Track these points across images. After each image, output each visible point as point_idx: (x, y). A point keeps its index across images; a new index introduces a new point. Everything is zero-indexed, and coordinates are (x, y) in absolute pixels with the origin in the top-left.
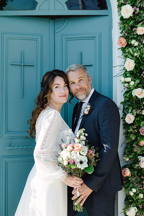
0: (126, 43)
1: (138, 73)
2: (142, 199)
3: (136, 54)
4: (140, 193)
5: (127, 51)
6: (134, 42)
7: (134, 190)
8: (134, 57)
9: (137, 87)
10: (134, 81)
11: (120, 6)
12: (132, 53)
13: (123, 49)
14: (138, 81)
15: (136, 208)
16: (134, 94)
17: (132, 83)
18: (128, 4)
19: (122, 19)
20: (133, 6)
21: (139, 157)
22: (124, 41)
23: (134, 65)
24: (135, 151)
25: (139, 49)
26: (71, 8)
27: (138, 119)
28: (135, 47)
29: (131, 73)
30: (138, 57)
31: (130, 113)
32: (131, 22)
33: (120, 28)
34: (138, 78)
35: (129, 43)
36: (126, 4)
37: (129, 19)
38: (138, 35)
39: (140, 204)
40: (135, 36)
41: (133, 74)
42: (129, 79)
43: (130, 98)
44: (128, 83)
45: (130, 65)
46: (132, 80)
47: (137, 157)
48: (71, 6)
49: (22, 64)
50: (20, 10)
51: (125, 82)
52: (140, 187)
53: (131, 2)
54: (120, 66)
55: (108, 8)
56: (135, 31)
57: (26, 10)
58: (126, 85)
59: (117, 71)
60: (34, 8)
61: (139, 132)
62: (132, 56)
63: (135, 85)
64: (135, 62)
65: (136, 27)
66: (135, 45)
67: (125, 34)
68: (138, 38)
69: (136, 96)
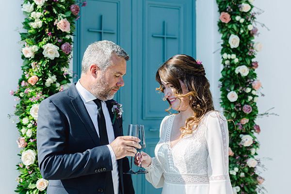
0: (230, 19)
2: (243, 178)
4: (242, 172)
5: (229, 27)
6: (239, 19)
7: (236, 169)
9: (239, 64)
10: (239, 58)
14: (241, 59)
15: (238, 187)
16: (237, 72)
17: (236, 61)
21: (241, 135)
22: (228, 17)
23: (239, 41)
25: (244, 26)
31: (234, 90)
34: (241, 56)
35: (234, 19)
39: (242, 183)
42: (234, 56)
44: (231, 60)
46: (237, 57)
47: (239, 136)
49: (102, 31)
51: (227, 59)
52: (242, 166)
58: (227, 62)
61: (242, 110)
64: (239, 37)
65: (241, 4)
66: (240, 22)
69: (239, 74)
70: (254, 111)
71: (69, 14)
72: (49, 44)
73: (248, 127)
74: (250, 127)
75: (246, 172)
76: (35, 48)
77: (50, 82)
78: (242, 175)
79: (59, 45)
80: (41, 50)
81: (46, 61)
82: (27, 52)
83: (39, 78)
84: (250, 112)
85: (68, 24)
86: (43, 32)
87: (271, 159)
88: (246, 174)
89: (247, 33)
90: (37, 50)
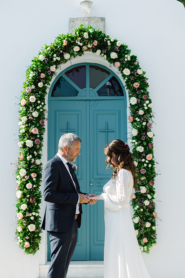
0: (133, 120)
1: (140, 137)
2: (142, 212)
3: (138, 126)
4: (141, 208)
5: (134, 124)
6: (138, 119)
7: (138, 207)
8: (137, 128)
9: (139, 145)
10: (138, 142)
11: (130, 97)
12: (136, 125)
13: (132, 123)
14: (140, 142)
15: (139, 217)
17: (136, 143)
18: (134, 96)
19: (131, 104)
20: (137, 97)
21: (141, 187)
22: (132, 118)
23: (137, 133)
24: (138, 183)
25: (140, 123)
26: (101, 95)
27: (140, 164)
28: (138, 122)
29: (136, 137)
30: (140, 128)
32: (136, 107)
33: (130, 110)
34: (140, 140)
35: (135, 119)
36: (133, 96)
37: (135, 105)
38: (140, 115)
39: (141, 215)
40: (138, 116)
41: (137, 138)
42: (134, 141)
43: (135, 152)
44: (134, 143)
45: (135, 132)
46: (136, 141)
47: (139, 187)
48: (100, 94)
49: (68, 131)
50: (67, 96)
51: (133, 143)
53: (136, 95)
54: (130, 133)
55: (124, 95)
56: (138, 112)
57: (71, 96)
58: (133, 144)
59: (129, 136)
60: (76, 95)
61: (140, 172)
62: (136, 127)
63: (138, 144)
64: (138, 131)
65: (139, 110)
66: (138, 121)
67: (132, 115)
68: (140, 117)
69: (138, 151)
70: (149, 173)
71: (38, 125)
72: (28, 140)
73: (145, 182)
74: (147, 182)
75: (144, 208)
76: (22, 142)
77: (28, 158)
78: (142, 210)
79: (33, 140)
80: (25, 143)
81: (28, 148)
82: (20, 145)
83: (24, 156)
84: (144, 173)
85: (37, 130)
86: (26, 135)
87: (161, 202)
88: (144, 210)
89: (144, 127)
90: (23, 143)
